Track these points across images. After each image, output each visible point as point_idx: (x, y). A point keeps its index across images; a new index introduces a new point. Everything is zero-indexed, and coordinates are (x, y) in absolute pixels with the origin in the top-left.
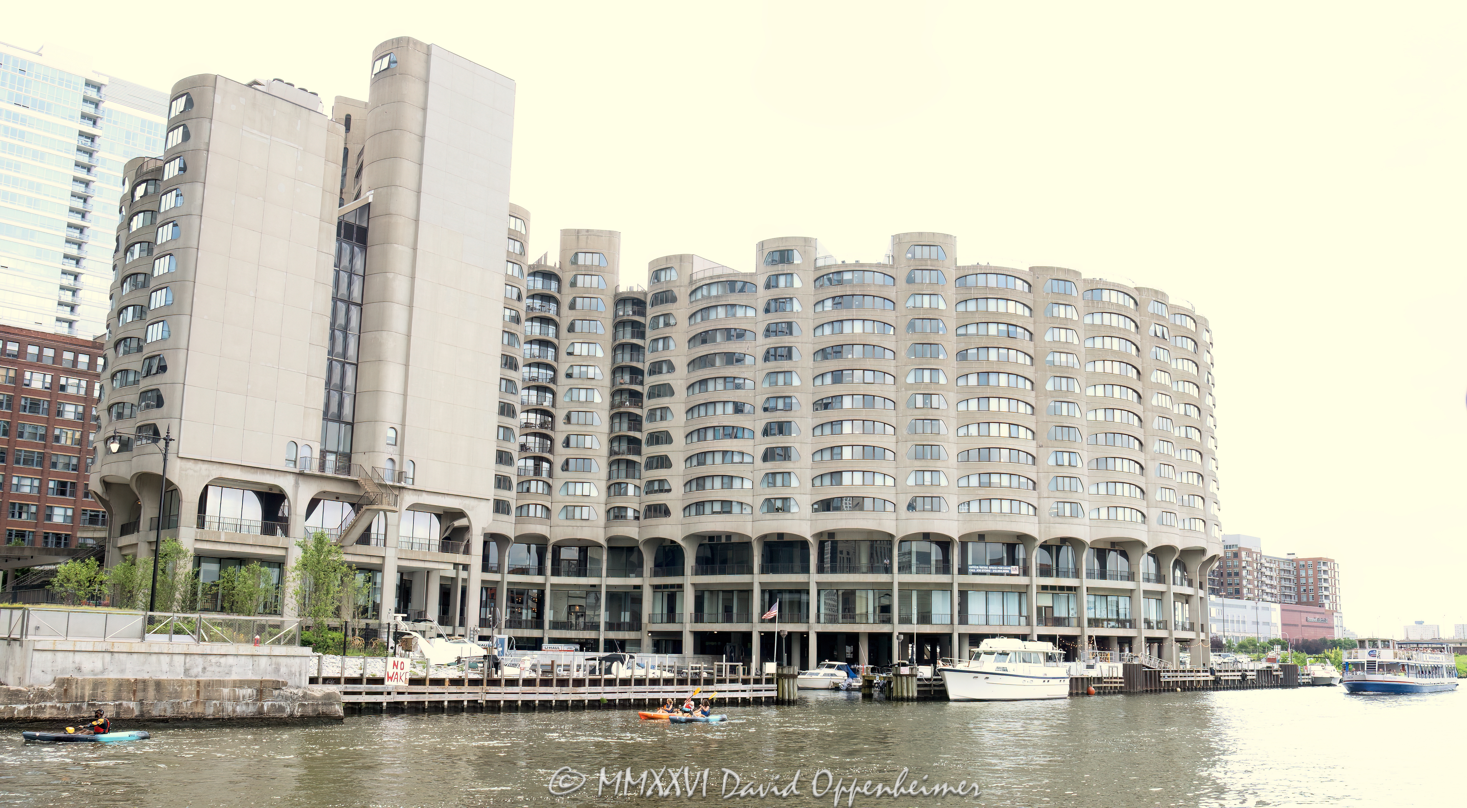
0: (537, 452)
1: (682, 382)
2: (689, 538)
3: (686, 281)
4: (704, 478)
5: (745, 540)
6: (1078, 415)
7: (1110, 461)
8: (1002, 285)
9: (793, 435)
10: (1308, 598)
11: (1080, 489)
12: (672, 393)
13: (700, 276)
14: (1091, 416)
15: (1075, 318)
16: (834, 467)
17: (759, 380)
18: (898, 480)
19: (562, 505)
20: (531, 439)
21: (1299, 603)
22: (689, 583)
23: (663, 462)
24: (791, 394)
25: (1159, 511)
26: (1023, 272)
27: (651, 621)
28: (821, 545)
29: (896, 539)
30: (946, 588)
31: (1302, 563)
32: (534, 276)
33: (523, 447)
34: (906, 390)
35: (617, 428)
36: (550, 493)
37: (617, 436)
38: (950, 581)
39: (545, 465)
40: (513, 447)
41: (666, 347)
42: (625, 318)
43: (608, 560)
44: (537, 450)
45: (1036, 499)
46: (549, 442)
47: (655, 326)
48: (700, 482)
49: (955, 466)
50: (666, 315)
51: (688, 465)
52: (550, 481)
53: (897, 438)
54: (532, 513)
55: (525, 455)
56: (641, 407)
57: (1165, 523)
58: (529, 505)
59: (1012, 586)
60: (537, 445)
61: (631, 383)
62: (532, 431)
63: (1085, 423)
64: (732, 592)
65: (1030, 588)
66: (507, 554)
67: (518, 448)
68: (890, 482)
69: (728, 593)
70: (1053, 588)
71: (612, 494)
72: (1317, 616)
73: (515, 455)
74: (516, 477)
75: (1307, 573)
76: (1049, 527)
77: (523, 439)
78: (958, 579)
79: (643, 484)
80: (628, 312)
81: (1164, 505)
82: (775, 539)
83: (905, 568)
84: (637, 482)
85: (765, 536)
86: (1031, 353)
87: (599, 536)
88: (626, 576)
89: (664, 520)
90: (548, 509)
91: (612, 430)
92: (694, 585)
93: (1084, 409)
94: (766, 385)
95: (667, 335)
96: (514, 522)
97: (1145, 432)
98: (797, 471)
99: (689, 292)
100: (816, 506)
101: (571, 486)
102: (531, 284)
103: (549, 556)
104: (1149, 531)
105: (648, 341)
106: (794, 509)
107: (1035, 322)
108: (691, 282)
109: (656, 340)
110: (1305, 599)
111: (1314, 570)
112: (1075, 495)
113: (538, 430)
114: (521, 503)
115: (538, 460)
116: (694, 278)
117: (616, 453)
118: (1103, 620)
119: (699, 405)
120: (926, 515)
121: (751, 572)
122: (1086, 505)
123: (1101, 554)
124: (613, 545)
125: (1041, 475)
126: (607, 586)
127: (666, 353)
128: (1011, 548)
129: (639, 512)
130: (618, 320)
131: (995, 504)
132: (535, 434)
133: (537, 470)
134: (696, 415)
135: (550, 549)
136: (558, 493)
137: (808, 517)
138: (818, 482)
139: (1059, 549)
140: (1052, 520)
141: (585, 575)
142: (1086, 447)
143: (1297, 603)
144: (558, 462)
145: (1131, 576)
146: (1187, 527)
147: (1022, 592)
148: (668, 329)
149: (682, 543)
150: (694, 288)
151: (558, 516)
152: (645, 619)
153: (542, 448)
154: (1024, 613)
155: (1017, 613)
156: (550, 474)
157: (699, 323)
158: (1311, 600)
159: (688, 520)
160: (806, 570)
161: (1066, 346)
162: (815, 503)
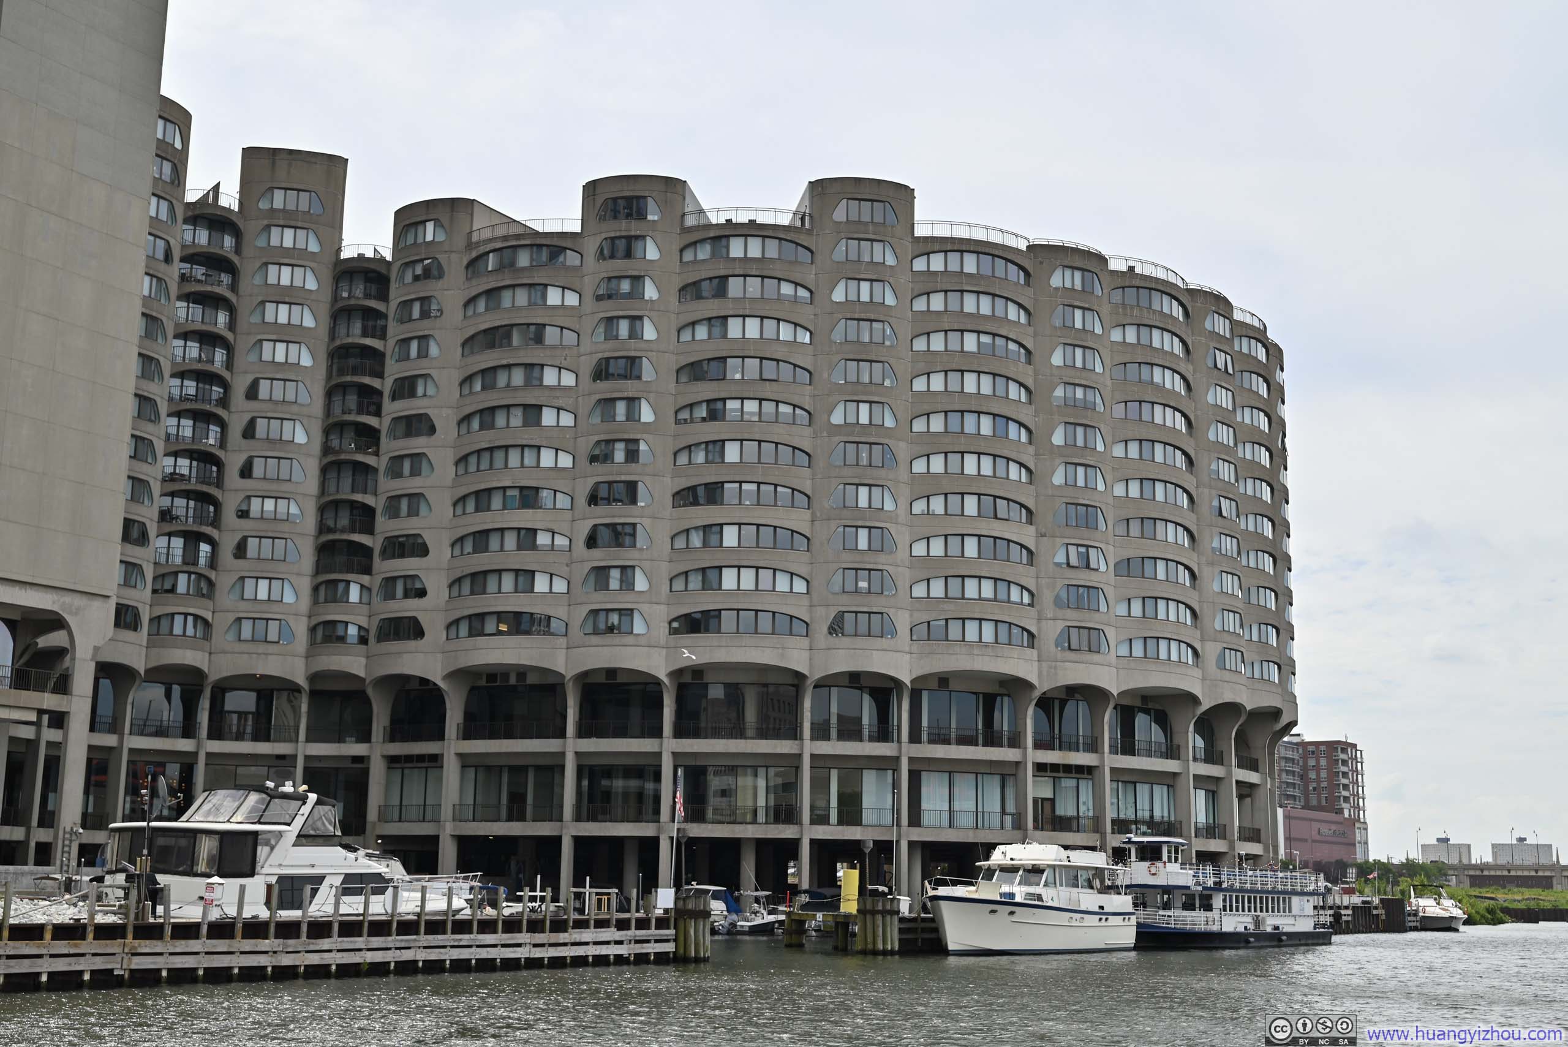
0: (191, 525)
1: (449, 411)
2: (457, 675)
3: (460, 242)
4: (486, 573)
5: (551, 680)
6: (1101, 487)
7: (1148, 564)
8: (986, 270)
9: (641, 504)
10: (1319, 801)
11: (1103, 608)
12: (432, 430)
13: (486, 234)
14: (1119, 490)
15: (1098, 330)
16: (707, 559)
17: (583, 412)
18: (814, 584)
19: (232, 617)
20: (180, 502)
21: (1307, 806)
22: (452, 752)
23: (415, 547)
24: (638, 436)
25: (1219, 646)
26: (1017, 251)
27: (383, 818)
28: (682, 690)
29: (809, 682)
30: (888, 764)
31: (1311, 748)
32: (195, 225)
33: (165, 515)
34: (830, 435)
35: (332, 488)
36: (210, 596)
37: (332, 502)
38: (894, 753)
39: (204, 548)
40: (148, 514)
41: (423, 354)
42: (353, 302)
43: (309, 712)
44: (191, 520)
45: (1035, 621)
46: (212, 508)
47: (405, 318)
48: (478, 580)
49: (907, 563)
50: (424, 300)
51: (457, 552)
52: (212, 575)
53: (813, 514)
54: (178, 630)
55: (168, 528)
56: (377, 454)
57: (1228, 667)
58: (173, 615)
59: (991, 763)
60: (191, 512)
61: (360, 412)
62: (183, 487)
63: (1110, 501)
64: (523, 769)
65: (1022, 765)
66: (130, 700)
67: (156, 516)
68: (800, 586)
69: (517, 769)
70: (1055, 767)
71: (322, 598)
72: (1334, 827)
73: (152, 529)
74: (152, 566)
75: (1318, 762)
76: (1055, 668)
77: (166, 501)
78: (909, 750)
79: (374, 581)
80: (357, 293)
81: (1226, 636)
82: (602, 679)
83: (821, 732)
84: (366, 579)
85: (586, 674)
86: (1030, 383)
87: (297, 671)
88: (340, 740)
89: (412, 644)
90: (206, 623)
91: (323, 490)
92: (460, 755)
93: (1108, 478)
94: (596, 419)
95: (426, 333)
96: (145, 644)
97: (1198, 519)
98: (647, 565)
99: (465, 262)
100: (675, 625)
101: (249, 584)
102: (188, 237)
103: (205, 704)
104: (1204, 679)
105: (391, 342)
106: (639, 627)
107: (1035, 335)
108: (470, 246)
109: (406, 341)
110: (1314, 802)
111: (1329, 758)
112: (1096, 615)
113: (193, 485)
114: (159, 611)
115: (192, 538)
116: (475, 238)
117: (330, 530)
118: (1132, 822)
119: (479, 452)
120: (861, 642)
121: (562, 734)
122: (1111, 633)
123: (1126, 715)
124: (319, 687)
125: (1043, 582)
126: (307, 758)
127: (424, 362)
128: (989, 702)
129: (367, 631)
130: (340, 304)
131: (971, 628)
132: (187, 494)
133: (190, 557)
134: (472, 468)
135: (207, 693)
136: (225, 597)
137: (663, 642)
138: (679, 585)
139: (1063, 703)
140: (1059, 655)
141: (267, 739)
142: (1111, 539)
143: (1303, 808)
144: (228, 544)
145: (1172, 751)
146: (1257, 675)
147: (1008, 774)
148: (426, 323)
149: (441, 684)
150: (474, 254)
151: (222, 637)
152: (372, 815)
153: (200, 518)
154: (1011, 808)
155: (998, 809)
156: (213, 563)
157: (480, 314)
158: (1323, 803)
159: (454, 645)
160: (656, 732)
161: (1084, 374)
162: (675, 620)
